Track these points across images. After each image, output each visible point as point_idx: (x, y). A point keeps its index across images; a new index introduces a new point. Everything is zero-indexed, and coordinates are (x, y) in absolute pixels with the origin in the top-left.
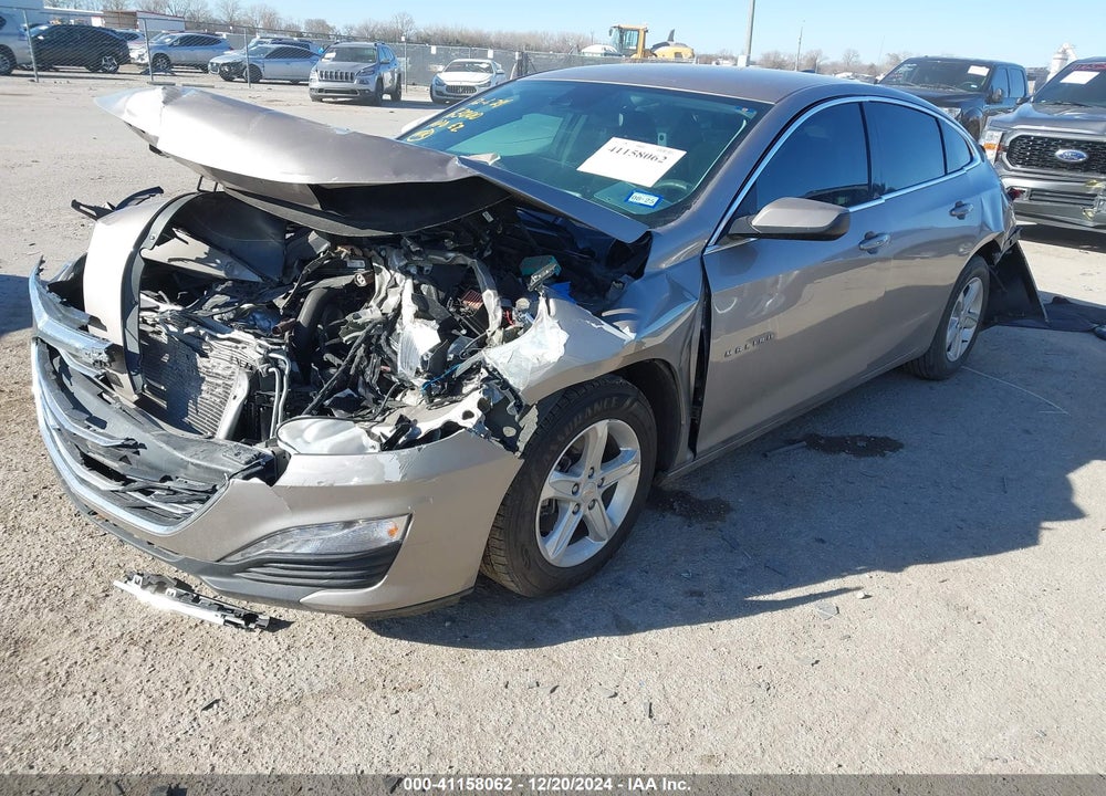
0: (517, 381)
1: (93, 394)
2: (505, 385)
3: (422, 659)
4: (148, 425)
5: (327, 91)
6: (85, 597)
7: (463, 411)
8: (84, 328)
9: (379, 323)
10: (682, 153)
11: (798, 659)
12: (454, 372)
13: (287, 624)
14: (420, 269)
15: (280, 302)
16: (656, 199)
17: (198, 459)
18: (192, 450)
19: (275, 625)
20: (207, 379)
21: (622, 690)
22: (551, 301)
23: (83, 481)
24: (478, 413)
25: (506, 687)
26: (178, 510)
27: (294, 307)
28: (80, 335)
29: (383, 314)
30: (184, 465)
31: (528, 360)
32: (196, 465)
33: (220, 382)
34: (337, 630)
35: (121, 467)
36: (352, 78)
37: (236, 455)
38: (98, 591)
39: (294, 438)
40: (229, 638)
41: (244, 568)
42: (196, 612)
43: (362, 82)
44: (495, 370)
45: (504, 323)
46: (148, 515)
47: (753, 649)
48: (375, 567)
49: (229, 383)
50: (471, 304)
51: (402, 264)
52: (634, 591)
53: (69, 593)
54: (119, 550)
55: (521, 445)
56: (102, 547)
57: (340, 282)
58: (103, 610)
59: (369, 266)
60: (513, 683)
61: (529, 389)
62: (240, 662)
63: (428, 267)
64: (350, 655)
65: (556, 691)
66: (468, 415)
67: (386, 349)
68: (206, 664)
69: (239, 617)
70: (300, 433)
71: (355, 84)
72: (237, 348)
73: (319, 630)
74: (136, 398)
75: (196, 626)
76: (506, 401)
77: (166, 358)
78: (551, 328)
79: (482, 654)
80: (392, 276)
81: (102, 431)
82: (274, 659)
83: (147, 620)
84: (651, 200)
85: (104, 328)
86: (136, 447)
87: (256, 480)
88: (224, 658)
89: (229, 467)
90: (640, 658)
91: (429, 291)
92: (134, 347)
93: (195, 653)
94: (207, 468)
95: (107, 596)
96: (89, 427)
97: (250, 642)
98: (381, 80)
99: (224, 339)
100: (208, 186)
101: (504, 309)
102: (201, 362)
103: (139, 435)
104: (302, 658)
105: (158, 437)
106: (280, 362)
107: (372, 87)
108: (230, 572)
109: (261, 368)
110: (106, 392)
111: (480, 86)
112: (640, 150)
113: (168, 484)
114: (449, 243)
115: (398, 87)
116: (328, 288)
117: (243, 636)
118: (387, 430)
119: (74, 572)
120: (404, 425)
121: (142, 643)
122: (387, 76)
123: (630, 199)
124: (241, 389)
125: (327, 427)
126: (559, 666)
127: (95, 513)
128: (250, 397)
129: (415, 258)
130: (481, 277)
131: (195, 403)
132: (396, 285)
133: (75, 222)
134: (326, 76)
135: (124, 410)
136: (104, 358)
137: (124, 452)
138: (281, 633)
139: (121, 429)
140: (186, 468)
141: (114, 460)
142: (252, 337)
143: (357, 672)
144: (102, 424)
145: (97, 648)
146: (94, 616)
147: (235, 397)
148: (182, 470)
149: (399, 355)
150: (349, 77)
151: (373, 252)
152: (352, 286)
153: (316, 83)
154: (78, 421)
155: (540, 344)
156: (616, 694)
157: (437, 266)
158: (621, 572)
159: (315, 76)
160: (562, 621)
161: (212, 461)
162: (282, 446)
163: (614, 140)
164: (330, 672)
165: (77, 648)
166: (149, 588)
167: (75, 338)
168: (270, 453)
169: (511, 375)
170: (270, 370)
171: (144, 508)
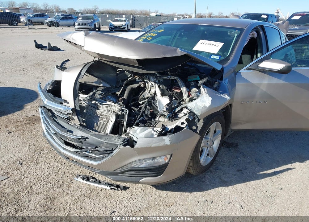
0: (198, 113)
1: (66, 123)
2: (194, 114)
3: (171, 196)
4: (88, 132)
5: (80, 29)
6: (66, 183)
7: (181, 122)
8: (62, 103)
9: (151, 98)
10: (223, 44)
11: (276, 188)
12: (175, 111)
13: (128, 188)
14: (159, 81)
15: (118, 93)
16: (219, 57)
17: (107, 141)
18: (104, 138)
19: (125, 188)
20: (101, 116)
21: (231, 201)
22: (205, 89)
23: (64, 149)
24: (186, 123)
25: (198, 202)
26: (99, 156)
27: (122, 94)
28: (60, 105)
29: (151, 95)
30: (102, 143)
31: (200, 106)
32: (107, 143)
33: (105, 117)
34: (143, 188)
35: (79, 144)
36: (87, 25)
37: (119, 139)
38: (69, 181)
39: (134, 133)
40: (113, 193)
41: (122, 173)
42: (101, 186)
43: (90, 26)
44: (191, 110)
45: (189, 96)
46: (89, 158)
47: (262, 186)
48: (160, 170)
49: (108, 117)
50: (176, 90)
51: (154, 80)
52: (222, 171)
53: (61, 182)
54: (70, 168)
55: (198, 131)
56: (65, 168)
57: (135, 86)
58: (73, 187)
59: (143, 81)
60: (199, 201)
61: (201, 115)
62: (119, 200)
63: (162, 80)
64: (150, 196)
65: (213, 203)
66: (183, 123)
67: (153, 105)
68: (109, 202)
69: (114, 187)
70: (135, 132)
71: (88, 27)
72: (109, 107)
73: (138, 189)
74: (79, 123)
75: (102, 190)
76: (194, 119)
77: (85, 111)
78: (206, 96)
79: (187, 194)
80: (151, 84)
81: (72, 134)
82: (128, 199)
83: (86, 189)
84: (218, 57)
85: (68, 103)
86: (85, 138)
87: (128, 147)
88: (113, 200)
89: (117, 143)
90: (232, 191)
91: (163, 87)
92: (78, 108)
93: (105, 199)
94: (110, 144)
95: (72, 182)
96: (67, 133)
97: (119, 194)
98: (95, 25)
99: (105, 105)
100: (96, 59)
101: (188, 92)
102: (98, 111)
103: (85, 135)
104: (136, 198)
105: (92, 135)
106: (124, 110)
107: (93, 27)
108: (117, 174)
109: (120, 113)
110: (69, 122)
111: (123, 26)
112: (210, 43)
113: (97, 149)
114: (170, 73)
115: (100, 27)
116: (132, 88)
117: (116, 192)
118: (159, 129)
119: (60, 175)
120: (164, 127)
121: (88, 197)
122: (97, 24)
123: (211, 57)
124: (113, 119)
125: (142, 129)
126: (210, 195)
127: (69, 158)
128: (116, 121)
129: (158, 78)
130: (180, 83)
131: (97, 124)
132: (153, 86)
133: (21, 70)
134: (80, 24)
135: (77, 128)
136: (71, 112)
137: (81, 140)
138: (127, 190)
139: (79, 133)
140: (103, 144)
141: (76, 142)
142: (114, 103)
143: (154, 201)
144: (72, 132)
145: (76, 199)
146: (71, 189)
147: (111, 122)
148: (102, 144)
149: (158, 107)
150: (86, 24)
151: (145, 77)
152: (139, 87)
153: (77, 26)
154: (64, 131)
155: (203, 102)
156: (230, 203)
157: (165, 80)
158: (217, 166)
159: (76, 24)
160: (206, 181)
161: (112, 141)
162: (130, 135)
163: (201, 40)
164: (146, 202)
165: (69, 199)
166: (85, 179)
167: (59, 106)
168: (127, 138)
169: (196, 111)
170: (123, 113)
171: (87, 156)
